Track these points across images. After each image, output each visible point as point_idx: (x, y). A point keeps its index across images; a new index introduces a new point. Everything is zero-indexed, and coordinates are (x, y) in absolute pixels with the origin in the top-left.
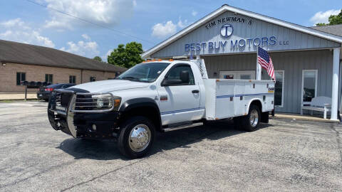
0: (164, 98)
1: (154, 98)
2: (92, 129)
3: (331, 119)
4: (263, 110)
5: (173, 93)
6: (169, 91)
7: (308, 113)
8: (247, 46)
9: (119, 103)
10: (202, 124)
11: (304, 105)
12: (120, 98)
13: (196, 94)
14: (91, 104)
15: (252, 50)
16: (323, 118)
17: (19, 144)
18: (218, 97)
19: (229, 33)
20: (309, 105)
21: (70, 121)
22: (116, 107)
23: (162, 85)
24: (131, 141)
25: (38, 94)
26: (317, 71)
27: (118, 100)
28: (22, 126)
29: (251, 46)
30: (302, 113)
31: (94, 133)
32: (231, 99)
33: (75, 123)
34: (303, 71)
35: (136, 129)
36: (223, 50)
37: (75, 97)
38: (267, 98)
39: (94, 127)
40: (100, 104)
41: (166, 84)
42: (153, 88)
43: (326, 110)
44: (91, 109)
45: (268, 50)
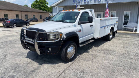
0: (80, 31)
1: (76, 31)
2: (49, 50)
3: (137, 33)
4: (114, 31)
6: (81, 27)
7: (125, 30)
8: (102, 1)
9: (61, 36)
11: (124, 26)
12: (62, 33)
13: (91, 27)
15: (104, 2)
16: (133, 32)
17: (5, 56)
20: (126, 26)
22: (61, 38)
23: (79, 24)
24: (68, 54)
26: (130, 11)
27: (61, 35)
28: (2, 44)
30: (123, 29)
31: (50, 52)
32: (105, 28)
33: (39, 47)
34: (124, 11)
35: (70, 48)
37: (38, 34)
38: (115, 25)
39: (50, 49)
40: (52, 37)
42: (75, 26)
43: (134, 29)
45: (112, 2)
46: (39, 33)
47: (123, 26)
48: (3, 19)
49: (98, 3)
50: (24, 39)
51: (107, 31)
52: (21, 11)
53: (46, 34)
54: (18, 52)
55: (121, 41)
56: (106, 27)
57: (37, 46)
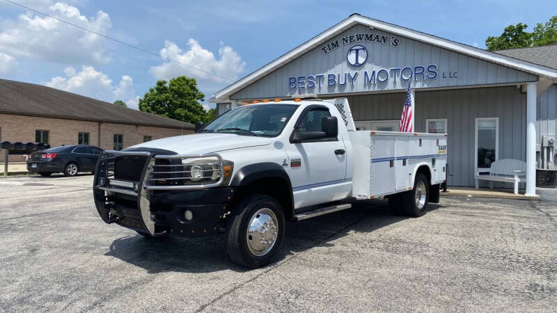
0: (296, 164)
1: (281, 164)
2: (185, 219)
3: (526, 195)
4: (433, 183)
5: (309, 154)
6: (302, 151)
7: (485, 186)
8: (391, 80)
9: (229, 172)
10: (349, 206)
11: (481, 174)
12: (231, 164)
13: (340, 156)
14: (181, 175)
15: (399, 87)
16: (513, 192)
17: (33, 251)
18: (374, 161)
19: (361, 60)
20: (488, 173)
21: (145, 204)
22: (227, 179)
23: (292, 141)
24: (251, 238)
25: (29, 165)
26: (497, 119)
27: (228, 168)
28: (23, 220)
29: (398, 79)
30: (477, 186)
31: (189, 225)
32: (392, 165)
33: (153, 208)
34: (477, 119)
35: (258, 216)
36: (352, 86)
37: (153, 163)
38: (437, 162)
39: (189, 215)
40: (197, 175)
41: (296, 139)
42: (279, 145)
43: (517, 180)
44: (181, 183)
45: (426, 86)
46: (159, 161)
47: (477, 171)
48: (30, 144)
49: (376, 89)
50: (107, 184)
51: (404, 180)
52: (100, 122)
53: (179, 161)
54: (79, 241)
55: (458, 218)
56: (398, 163)
57: (148, 203)
